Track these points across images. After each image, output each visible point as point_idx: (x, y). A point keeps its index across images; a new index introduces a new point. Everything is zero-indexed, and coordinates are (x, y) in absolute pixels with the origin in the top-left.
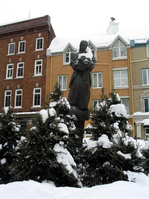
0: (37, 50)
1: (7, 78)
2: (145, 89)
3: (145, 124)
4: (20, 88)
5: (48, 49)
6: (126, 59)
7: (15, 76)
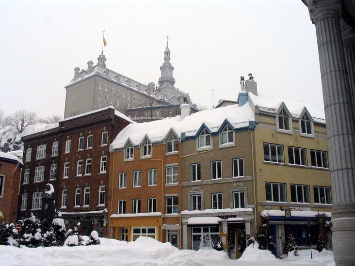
0: (102, 145)
1: (78, 175)
2: (193, 186)
3: (189, 223)
4: (88, 186)
5: (111, 144)
6: (177, 153)
7: (84, 174)
